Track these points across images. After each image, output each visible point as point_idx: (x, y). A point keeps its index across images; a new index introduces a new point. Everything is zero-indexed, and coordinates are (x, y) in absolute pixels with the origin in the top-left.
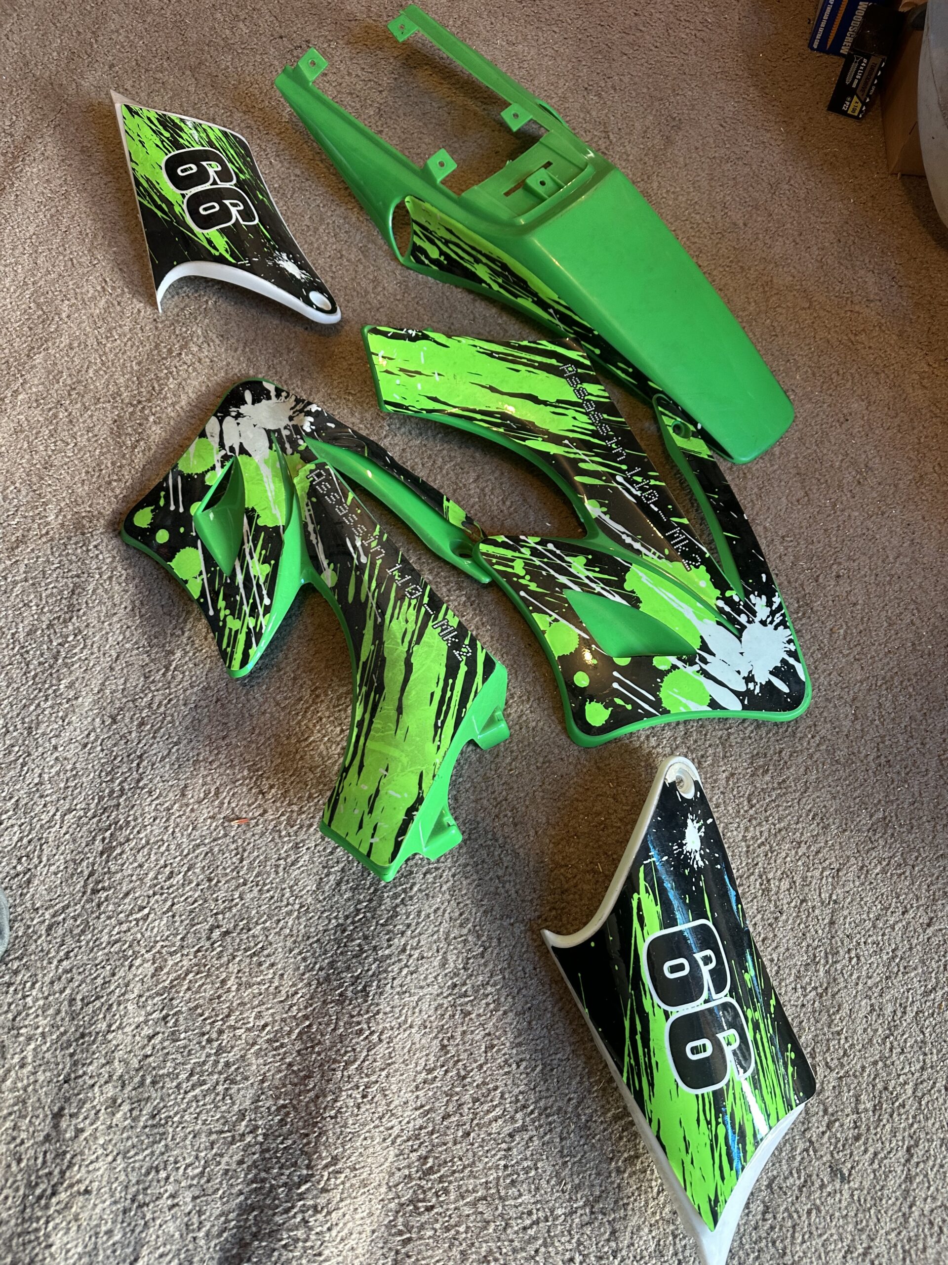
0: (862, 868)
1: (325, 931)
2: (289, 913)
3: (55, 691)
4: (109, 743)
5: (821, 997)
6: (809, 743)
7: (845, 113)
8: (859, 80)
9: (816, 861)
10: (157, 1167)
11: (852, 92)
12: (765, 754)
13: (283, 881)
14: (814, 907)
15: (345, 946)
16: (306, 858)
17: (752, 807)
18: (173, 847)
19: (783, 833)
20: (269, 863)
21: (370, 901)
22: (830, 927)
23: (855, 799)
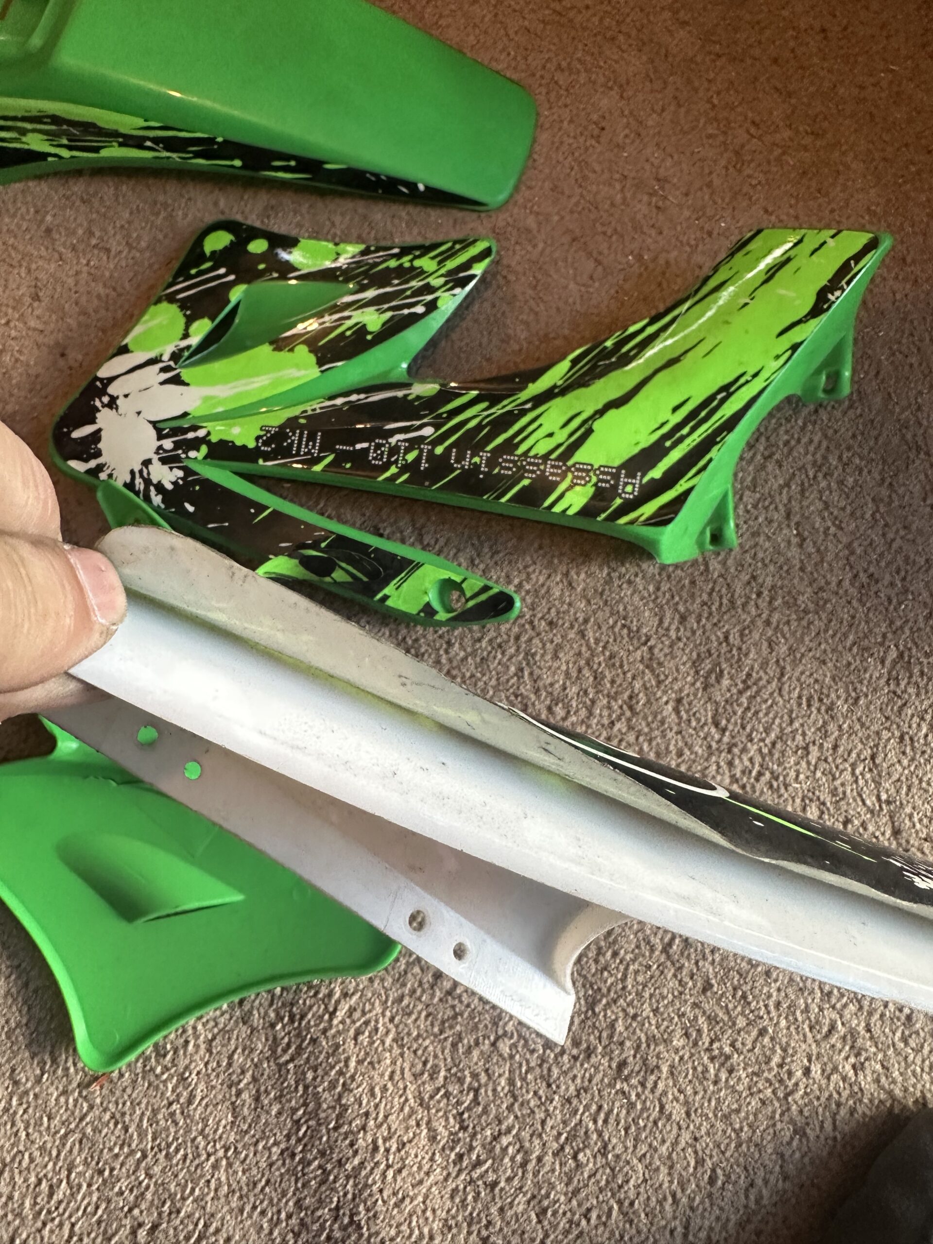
0: (902, 738)
1: (271, 1165)
2: (216, 1166)
6: (757, 607)
9: (839, 761)
12: (709, 651)
14: (863, 825)
15: (304, 1175)
16: (202, 1086)
17: (724, 730)
18: (37, 1154)
19: (779, 746)
20: (160, 1116)
21: (305, 1104)
22: (896, 839)
23: (850, 650)
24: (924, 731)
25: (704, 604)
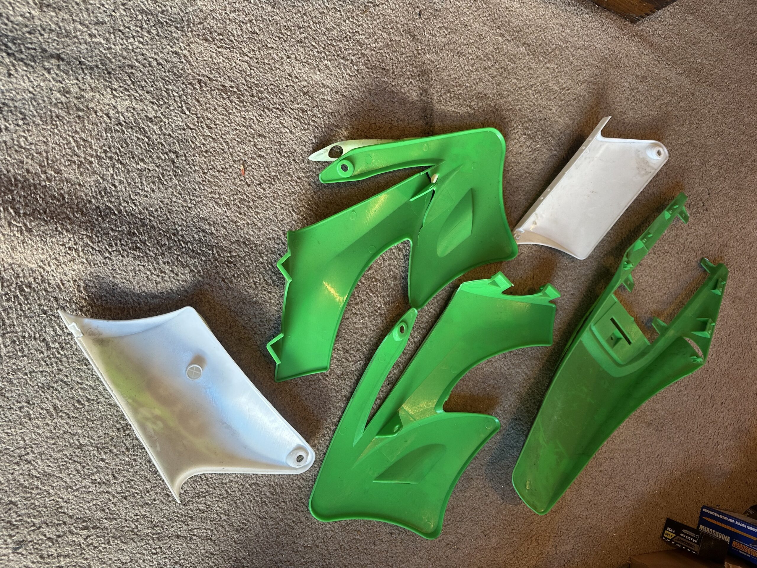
0: (212, 554)
1: (174, 223)
2: (185, 201)
3: (324, 57)
4: (291, 90)
5: (132, 531)
6: (290, 519)
7: (665, 529)
8: (685, 538)
9: (217, 526)
10: (25, 119)
11: (677, 533)
12: (283, 493)
13: (206, 197)
14: (188, 525)
15: (165, 236)
16: (220, 211)
17: (250, 485)
18: (227, 129)
19: (234, 505)
20: (217, 188)
21: (193, 251)
22: (175, 535)
23: (255, 548)
24: (211, 564)
25: (301, 499)
